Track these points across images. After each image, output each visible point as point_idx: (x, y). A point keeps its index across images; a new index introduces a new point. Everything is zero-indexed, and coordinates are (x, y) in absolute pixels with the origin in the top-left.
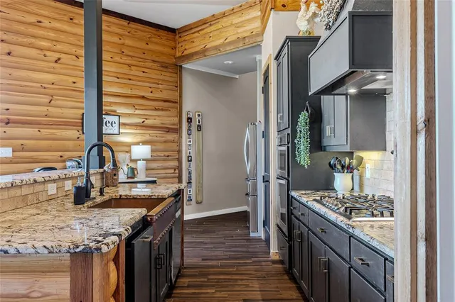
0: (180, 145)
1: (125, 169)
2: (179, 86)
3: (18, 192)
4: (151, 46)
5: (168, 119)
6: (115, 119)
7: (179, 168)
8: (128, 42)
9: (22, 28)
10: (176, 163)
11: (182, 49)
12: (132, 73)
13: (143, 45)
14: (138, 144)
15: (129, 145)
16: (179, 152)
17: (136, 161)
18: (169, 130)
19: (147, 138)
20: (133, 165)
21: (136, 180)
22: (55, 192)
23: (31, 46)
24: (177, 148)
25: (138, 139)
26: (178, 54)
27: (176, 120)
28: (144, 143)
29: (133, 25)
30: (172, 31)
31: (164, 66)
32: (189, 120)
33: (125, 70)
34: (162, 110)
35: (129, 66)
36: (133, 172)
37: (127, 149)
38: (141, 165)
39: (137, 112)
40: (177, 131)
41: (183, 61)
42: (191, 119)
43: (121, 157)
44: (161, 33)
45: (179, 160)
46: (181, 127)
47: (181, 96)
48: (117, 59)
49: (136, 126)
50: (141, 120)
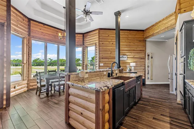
0: (145, 62)
1: (128, 69)
2: (145, 46)
3: (96, 73)
4: (136, 36)
5: (142, 55)
6: (126, 56)
7: (145, 69)
8: (130, 36)
9: (105, 38)
10: (144, 68)
11: (146, 35)
12: (131, 44)
13: (134, 36)
14: (132, 62)
15: (130, 63)
16: (145, 65)
17: (131, 67)
18: (141, 58)
19: (135, 61)
20: (130, 68)
21: (131, 72)
22: (106, 74)
23: (107, 41)
24: (144, 64)
25: (133, 61)
26: (145, 37)
27: (144, 55)
28: (134, 62)
29: (131, 32)
30: (143, 31)
31: (140, 41)
32: (148, 55)
33: (129, 44)
34: (140, 53)
35: (130, 42)
36: (130, 70)
37: (129, 64)
38: (133, 68)
39: (132, 54)
40: (144, 58)
41: (146, 39)
42: (149, 55)
43: (127, 66)
44: (139, 32)
45: (145, 67)
46: (145, 58)
47: (145, 49)
48: (127, 41)
49: (132, 58)
50: (133, 56)
